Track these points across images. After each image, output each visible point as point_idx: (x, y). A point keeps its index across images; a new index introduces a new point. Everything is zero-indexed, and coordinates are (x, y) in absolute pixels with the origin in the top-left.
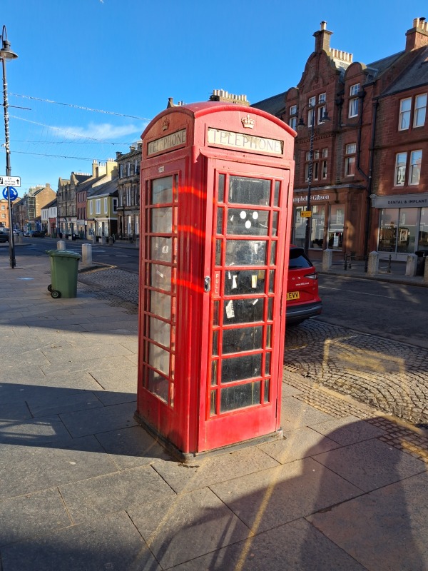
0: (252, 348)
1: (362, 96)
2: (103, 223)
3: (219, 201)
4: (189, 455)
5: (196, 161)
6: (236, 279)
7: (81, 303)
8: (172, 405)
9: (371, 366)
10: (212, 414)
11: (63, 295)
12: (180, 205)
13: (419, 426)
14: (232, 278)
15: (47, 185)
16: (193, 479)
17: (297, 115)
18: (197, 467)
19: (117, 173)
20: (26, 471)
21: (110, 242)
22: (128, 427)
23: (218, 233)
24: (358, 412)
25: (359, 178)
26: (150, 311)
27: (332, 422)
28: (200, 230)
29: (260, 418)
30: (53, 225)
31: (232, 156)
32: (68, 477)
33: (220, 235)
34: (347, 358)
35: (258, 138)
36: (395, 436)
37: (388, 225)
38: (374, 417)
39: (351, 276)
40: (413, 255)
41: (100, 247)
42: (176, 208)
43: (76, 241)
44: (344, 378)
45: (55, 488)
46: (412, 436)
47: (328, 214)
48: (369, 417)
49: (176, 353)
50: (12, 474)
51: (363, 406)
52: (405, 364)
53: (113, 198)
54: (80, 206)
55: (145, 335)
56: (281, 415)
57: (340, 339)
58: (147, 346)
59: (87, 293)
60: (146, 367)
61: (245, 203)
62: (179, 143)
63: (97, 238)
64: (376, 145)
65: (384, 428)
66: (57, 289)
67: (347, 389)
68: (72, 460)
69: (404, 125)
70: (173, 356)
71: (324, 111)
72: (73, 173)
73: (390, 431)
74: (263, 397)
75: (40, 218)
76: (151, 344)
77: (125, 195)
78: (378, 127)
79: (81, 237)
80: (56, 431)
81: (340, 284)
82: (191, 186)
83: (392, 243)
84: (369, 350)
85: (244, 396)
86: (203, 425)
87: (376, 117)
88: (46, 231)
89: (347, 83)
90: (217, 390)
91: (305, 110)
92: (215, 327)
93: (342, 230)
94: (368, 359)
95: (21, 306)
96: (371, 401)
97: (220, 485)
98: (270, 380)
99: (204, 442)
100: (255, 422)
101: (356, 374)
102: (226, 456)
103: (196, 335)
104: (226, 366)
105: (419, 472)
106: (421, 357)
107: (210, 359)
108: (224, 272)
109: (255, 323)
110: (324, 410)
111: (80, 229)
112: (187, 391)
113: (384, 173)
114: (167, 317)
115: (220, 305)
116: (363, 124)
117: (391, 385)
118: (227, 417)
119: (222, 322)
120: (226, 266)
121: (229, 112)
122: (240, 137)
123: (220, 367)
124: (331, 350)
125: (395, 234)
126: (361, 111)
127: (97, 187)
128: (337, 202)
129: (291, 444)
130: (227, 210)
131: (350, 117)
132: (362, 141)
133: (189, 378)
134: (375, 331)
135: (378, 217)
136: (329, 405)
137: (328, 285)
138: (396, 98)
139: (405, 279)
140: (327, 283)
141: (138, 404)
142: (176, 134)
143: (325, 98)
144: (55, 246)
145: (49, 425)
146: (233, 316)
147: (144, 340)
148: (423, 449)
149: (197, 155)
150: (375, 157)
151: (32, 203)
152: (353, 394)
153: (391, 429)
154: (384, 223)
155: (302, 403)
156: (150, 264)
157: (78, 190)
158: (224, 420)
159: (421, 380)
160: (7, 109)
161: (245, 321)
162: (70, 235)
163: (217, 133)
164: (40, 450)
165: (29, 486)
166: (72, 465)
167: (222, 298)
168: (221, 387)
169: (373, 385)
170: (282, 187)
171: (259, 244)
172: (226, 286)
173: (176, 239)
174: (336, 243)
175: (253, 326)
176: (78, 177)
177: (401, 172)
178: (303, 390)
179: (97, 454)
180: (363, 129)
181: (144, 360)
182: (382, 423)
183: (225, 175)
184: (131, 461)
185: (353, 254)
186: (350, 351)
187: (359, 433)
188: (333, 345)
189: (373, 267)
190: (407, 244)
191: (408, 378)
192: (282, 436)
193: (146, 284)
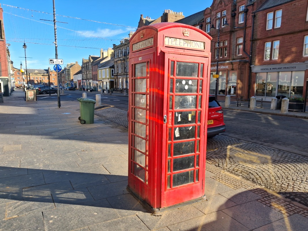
0: (189, 153)
1: (246, 11)
2: (106, 82)
3: (171, 75)
4: (156, 209)
5: (159, 55)
6: (181, 116)
7: (96, 126)
8: (147, 183)
9: (253, 160)
10: (168, 188)
11: (87, 122)
12: (150, 78)
13: (279, 193)
14: (178, 116)
15: (76, 62)
16: (159, 222)
17: (210, 23)
18: (161, 216)
19: (113, 55)
20: (71, 218)
21: (110, 93)
22: (124, 194)
23: (170, 92)
24: (246, 186)
25: (245, 56)
26: (134, 133)
27: (232, 191)
28: (161, 90)
29: (194, 190)
30: (80, 84)
31: (178, 51)
32: (94, 221)
33: (171, 93)
34: (240, 156)
35: (191, 41)
36: (266, 199)
37: (261, 82)
38: (255, 188)
39: (241, 110)
40: (275, 98)
41: (105, 95)
42: (148, 79)
43: (92, 92)
44: (238, 167)
45: (87, 227)
46: (276, 199)
47: (227, 76)
48: (252, 189)
49: (149, 156)
50: (65, 220)
51: (249, 183)
52: (271, 159)
53: (112, 69)
54: (94, 73)
55: (132, 146)
56: (205, 188)
57: (235, 145)
58: (133, 151)
59: (99, 121)
60: (133, 163)
61: (185, 76)
62: (149, 45)
63: (103, 90)
64: (254, 38)
65: (261, 195)
66: (83, 119)
67: (240, 173)
68: (95, 212)
69: (269, 27)
70: (147, 157)
71: (225, 20)
72: (90, 56)
73: (263, 196)
74: (195, 179)
75: (73, 80)
76: (135, 150)
77: (118, 67)
78: (255, 28)
79: (94, 90)
80: (86, 196)
81: (235, 115)
82: (156, 67)
83: (263, 91)
84: (251, 151)
85: (185, 178)
86: (164, 194)
87: (254, 23)
88: (76, 87)
89: (238, 5)
90: (171, 175)
91: (215, 20)
92: (169, 142)
93: (236, 84)
94: (251, 157)
95: (65, 128)
96: (253, 179)
97: (173, 226)
98: (199, 169)
99: (164, 203)
100: (191, 192)
101: (244, 165)
102: (176, 210)
103: (159, 146)
104: (175, 162)
105: (280, 218)
106: (280, 155)
107: (167, 159)
108: (174, 113)
109: (190, 139)
110: (227, 185)
111: (94, 85)
112: (155, 176)
113: (258, 53)
114: (144, 136)
115: (172, 130)
116: (247, 27)
117: (264, 170)
118: (176, 189)
119: (173, 139)
120: (175, 110)
121: (176, 28)
122: (182, 41)
123: (172, 163)
124: (231, 151)
125: (265, 86)
126: (246, 20)
127: (103, 63)
128: (233, 69)
129: (210, 203)
130: (175, 80)
131: (239, 23)
132: (246, 36)
133: (156, 169)
134: (255, 141)
135: (255, 77)
136: (230, 182)
137: (228, 115)
138: (265, 12)
139: (270, 112)
140: (228, 114)
141: (129, 182)
142: (148, 40)
143: (225, 13)
144: (81, 95)
145: (82, 193)
146: (179, 136)
147: (132, 148)
148: (282, 206)
149: (159, 51)
150: (253, 45)
151: (68, 72)
152: (243, 176)
153: (264, 195)
154: (258, 81)
155: (216, 181)
156: (135, 108)
157: (93, 65)
158: (175, 191)
159: (280, 168)
160: (56, 23)
161: (185, 138)
162: (89, 89)
163: (169, 39)
164: (78, 207)
165: (73, 226)
166: (95, 215)
167: (173, 126)
168: (173, 173)
169: (254, 170)
170: (204, 67)
171: (192, 97)
172: (175, 120)
173: (148, 96)
174: (232, 92)
175: (189, 141)
176: (93, 58)
177: (268, 52)
178: (216, 174)
179: (108, 209)
180: (247, 29)
181: (132, 159)
182: (259, 192)
183: (174, 62)
184: (126, 213)
185: (242, 97)
186: (241, 152)
187: (247, 197)
188: (232, 148)
189: (253, 105)
190: (272, 92)
191: (273, 167)
192: (205, 199)
193: (132, 119)
